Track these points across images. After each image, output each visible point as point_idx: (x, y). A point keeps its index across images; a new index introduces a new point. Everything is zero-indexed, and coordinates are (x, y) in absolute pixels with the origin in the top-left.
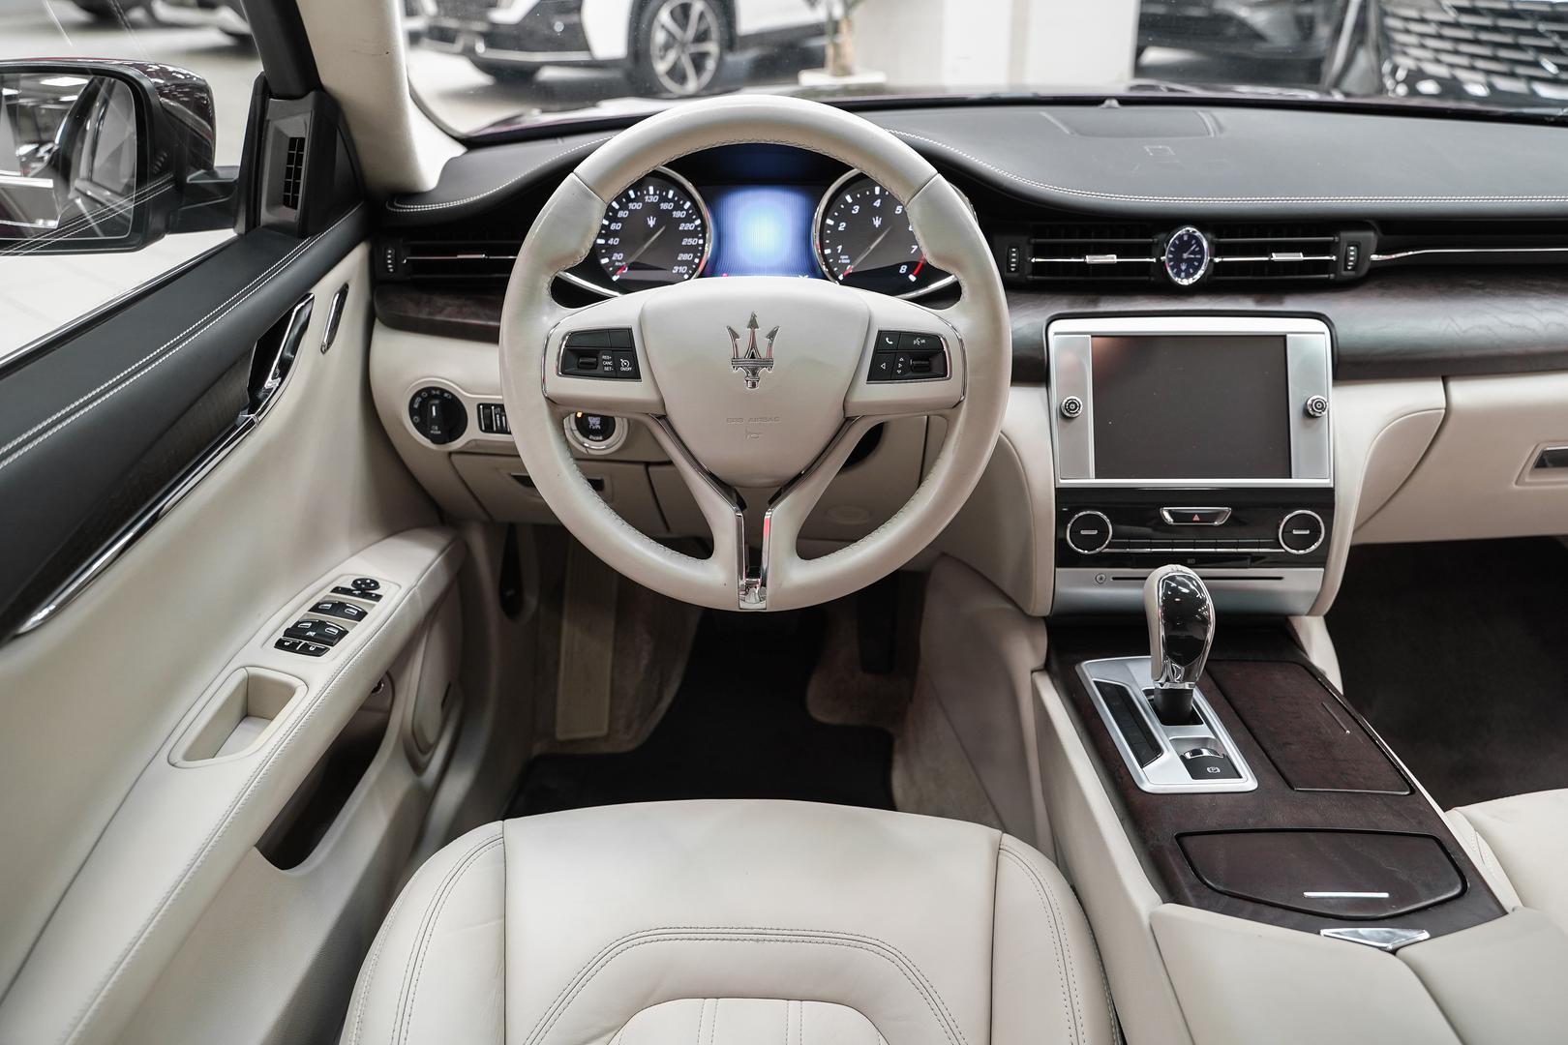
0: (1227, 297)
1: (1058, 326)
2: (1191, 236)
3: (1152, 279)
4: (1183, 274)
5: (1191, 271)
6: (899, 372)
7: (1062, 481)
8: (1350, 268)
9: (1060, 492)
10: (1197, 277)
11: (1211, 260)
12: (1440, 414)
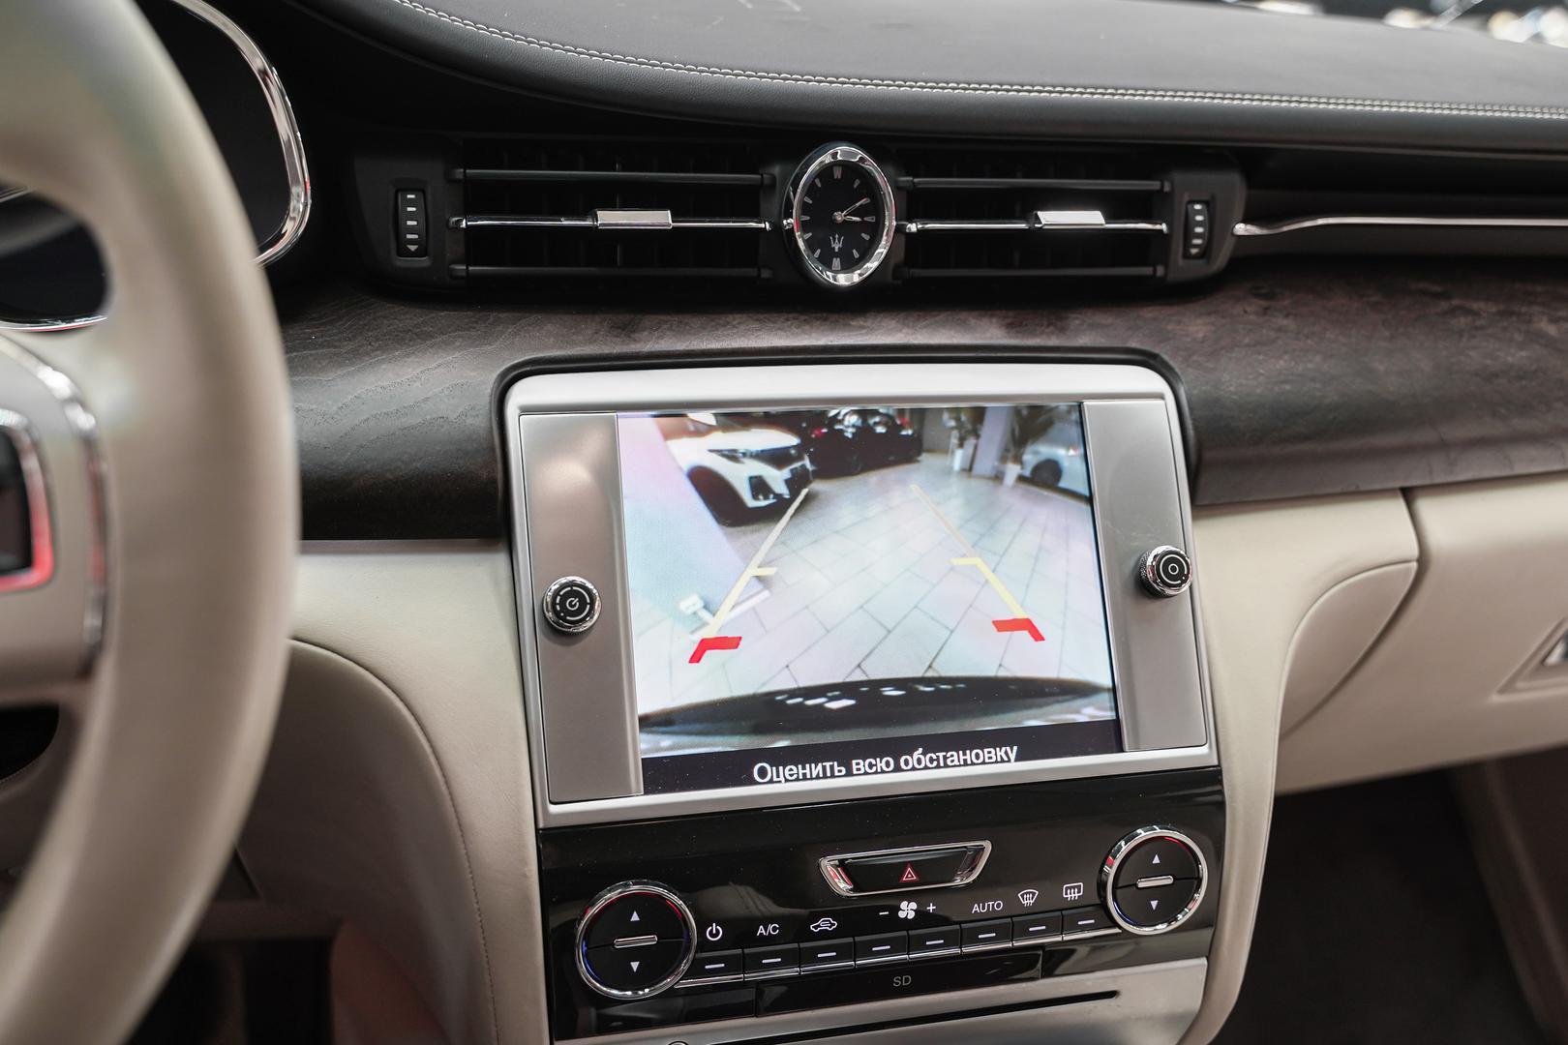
0: (943, 316)
1: (528, 392)
3: (766, 274)
4: (836, 262)
5: (856, 255)
7: (554, 809)
8: (1194, 251)
9: (551, 838)
10: (872, 265)
11: (899, 230)
12: (1408, 571)
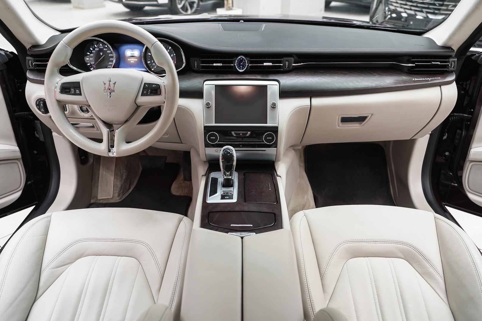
0: (254, 75)
1: (206, 83)
2: (243, 59)
3: (232, 70)
4: (241, 69)
6: (149, 94)
7: (205, 124)
8: (287, 67)
9: (205, 127)
10: (244, 70)
11: (248, 65)
12: (308, 107)
